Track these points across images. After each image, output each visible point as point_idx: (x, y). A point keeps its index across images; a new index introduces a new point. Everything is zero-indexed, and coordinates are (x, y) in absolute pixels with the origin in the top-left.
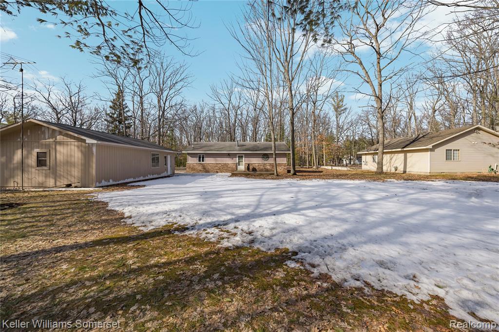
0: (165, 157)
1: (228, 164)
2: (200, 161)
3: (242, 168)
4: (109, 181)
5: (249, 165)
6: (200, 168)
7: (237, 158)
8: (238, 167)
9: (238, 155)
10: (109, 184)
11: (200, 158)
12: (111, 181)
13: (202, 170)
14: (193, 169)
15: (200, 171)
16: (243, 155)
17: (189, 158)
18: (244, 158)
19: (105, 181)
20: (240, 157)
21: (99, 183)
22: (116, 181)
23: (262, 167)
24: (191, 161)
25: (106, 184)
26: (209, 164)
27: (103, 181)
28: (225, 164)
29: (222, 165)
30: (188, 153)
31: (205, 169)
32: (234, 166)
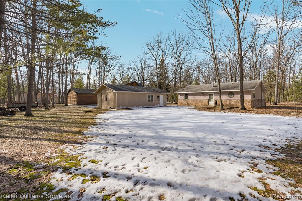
0: (158, 97)
1: (202, 100)
2: (185, 98)
3: (212, 103)
4: (123, 107)
5: (216, 101)
6: (185, 103)
7: (209, 96)
8: (210, 102)
9: (209, 94)
10: (123, 108)
11: (185, 96)
12: (124, 107)
13: (186, 104)
14: (181, 103)
15: (185, 104)
16: (213, 94)
17: (179, 96)
18: (213, 96)
19: (122, 107)
20: (211, 95)
21: (119, 107)
22: (126, 107)
23: (228, 103)
24: (181, 98)
25: (122, 108)
26: (190, 100)
27: (120, 107)
28: (200, 100)
29: (198, 101)
30: (179, 93)
31: (187, 103)
32: (207, 102)
